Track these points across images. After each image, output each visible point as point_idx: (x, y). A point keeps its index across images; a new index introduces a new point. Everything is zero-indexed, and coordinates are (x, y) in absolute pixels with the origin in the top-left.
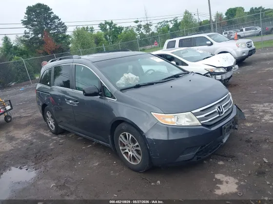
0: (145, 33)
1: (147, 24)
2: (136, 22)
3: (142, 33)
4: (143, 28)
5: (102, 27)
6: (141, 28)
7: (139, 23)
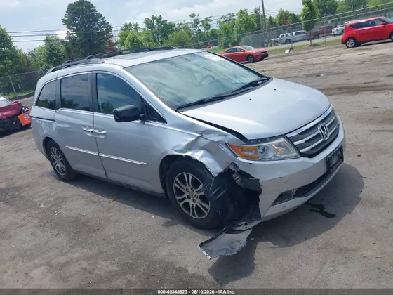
0: (203, 31)
1: (207, 19)
2: (193, 16)
3: (199, 30)
4: (201, 23)
5: (149, 23)
6: (198, 23)
7: (195, 18)
